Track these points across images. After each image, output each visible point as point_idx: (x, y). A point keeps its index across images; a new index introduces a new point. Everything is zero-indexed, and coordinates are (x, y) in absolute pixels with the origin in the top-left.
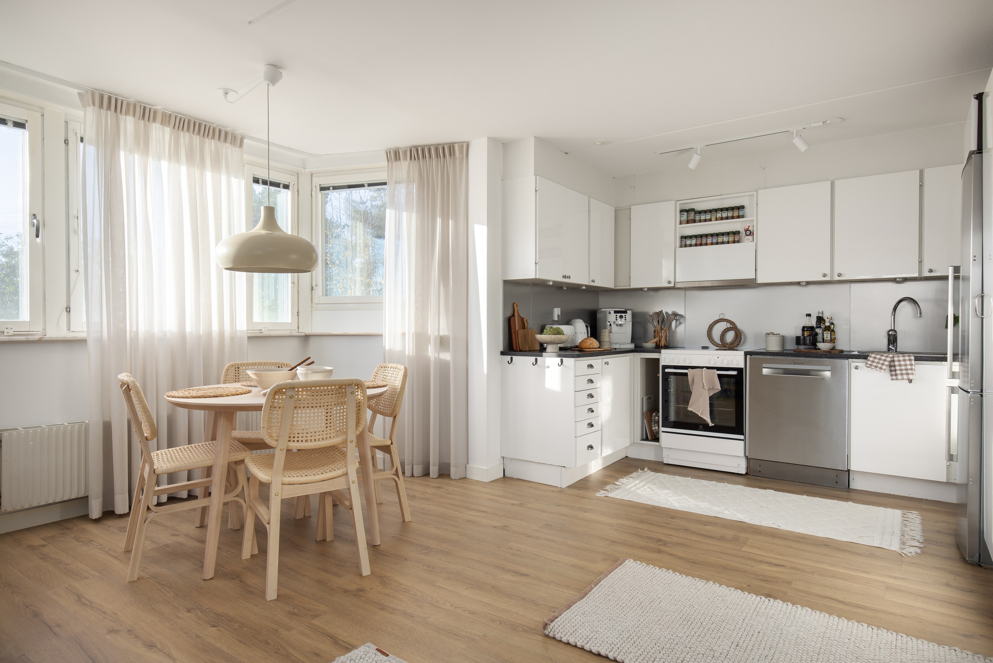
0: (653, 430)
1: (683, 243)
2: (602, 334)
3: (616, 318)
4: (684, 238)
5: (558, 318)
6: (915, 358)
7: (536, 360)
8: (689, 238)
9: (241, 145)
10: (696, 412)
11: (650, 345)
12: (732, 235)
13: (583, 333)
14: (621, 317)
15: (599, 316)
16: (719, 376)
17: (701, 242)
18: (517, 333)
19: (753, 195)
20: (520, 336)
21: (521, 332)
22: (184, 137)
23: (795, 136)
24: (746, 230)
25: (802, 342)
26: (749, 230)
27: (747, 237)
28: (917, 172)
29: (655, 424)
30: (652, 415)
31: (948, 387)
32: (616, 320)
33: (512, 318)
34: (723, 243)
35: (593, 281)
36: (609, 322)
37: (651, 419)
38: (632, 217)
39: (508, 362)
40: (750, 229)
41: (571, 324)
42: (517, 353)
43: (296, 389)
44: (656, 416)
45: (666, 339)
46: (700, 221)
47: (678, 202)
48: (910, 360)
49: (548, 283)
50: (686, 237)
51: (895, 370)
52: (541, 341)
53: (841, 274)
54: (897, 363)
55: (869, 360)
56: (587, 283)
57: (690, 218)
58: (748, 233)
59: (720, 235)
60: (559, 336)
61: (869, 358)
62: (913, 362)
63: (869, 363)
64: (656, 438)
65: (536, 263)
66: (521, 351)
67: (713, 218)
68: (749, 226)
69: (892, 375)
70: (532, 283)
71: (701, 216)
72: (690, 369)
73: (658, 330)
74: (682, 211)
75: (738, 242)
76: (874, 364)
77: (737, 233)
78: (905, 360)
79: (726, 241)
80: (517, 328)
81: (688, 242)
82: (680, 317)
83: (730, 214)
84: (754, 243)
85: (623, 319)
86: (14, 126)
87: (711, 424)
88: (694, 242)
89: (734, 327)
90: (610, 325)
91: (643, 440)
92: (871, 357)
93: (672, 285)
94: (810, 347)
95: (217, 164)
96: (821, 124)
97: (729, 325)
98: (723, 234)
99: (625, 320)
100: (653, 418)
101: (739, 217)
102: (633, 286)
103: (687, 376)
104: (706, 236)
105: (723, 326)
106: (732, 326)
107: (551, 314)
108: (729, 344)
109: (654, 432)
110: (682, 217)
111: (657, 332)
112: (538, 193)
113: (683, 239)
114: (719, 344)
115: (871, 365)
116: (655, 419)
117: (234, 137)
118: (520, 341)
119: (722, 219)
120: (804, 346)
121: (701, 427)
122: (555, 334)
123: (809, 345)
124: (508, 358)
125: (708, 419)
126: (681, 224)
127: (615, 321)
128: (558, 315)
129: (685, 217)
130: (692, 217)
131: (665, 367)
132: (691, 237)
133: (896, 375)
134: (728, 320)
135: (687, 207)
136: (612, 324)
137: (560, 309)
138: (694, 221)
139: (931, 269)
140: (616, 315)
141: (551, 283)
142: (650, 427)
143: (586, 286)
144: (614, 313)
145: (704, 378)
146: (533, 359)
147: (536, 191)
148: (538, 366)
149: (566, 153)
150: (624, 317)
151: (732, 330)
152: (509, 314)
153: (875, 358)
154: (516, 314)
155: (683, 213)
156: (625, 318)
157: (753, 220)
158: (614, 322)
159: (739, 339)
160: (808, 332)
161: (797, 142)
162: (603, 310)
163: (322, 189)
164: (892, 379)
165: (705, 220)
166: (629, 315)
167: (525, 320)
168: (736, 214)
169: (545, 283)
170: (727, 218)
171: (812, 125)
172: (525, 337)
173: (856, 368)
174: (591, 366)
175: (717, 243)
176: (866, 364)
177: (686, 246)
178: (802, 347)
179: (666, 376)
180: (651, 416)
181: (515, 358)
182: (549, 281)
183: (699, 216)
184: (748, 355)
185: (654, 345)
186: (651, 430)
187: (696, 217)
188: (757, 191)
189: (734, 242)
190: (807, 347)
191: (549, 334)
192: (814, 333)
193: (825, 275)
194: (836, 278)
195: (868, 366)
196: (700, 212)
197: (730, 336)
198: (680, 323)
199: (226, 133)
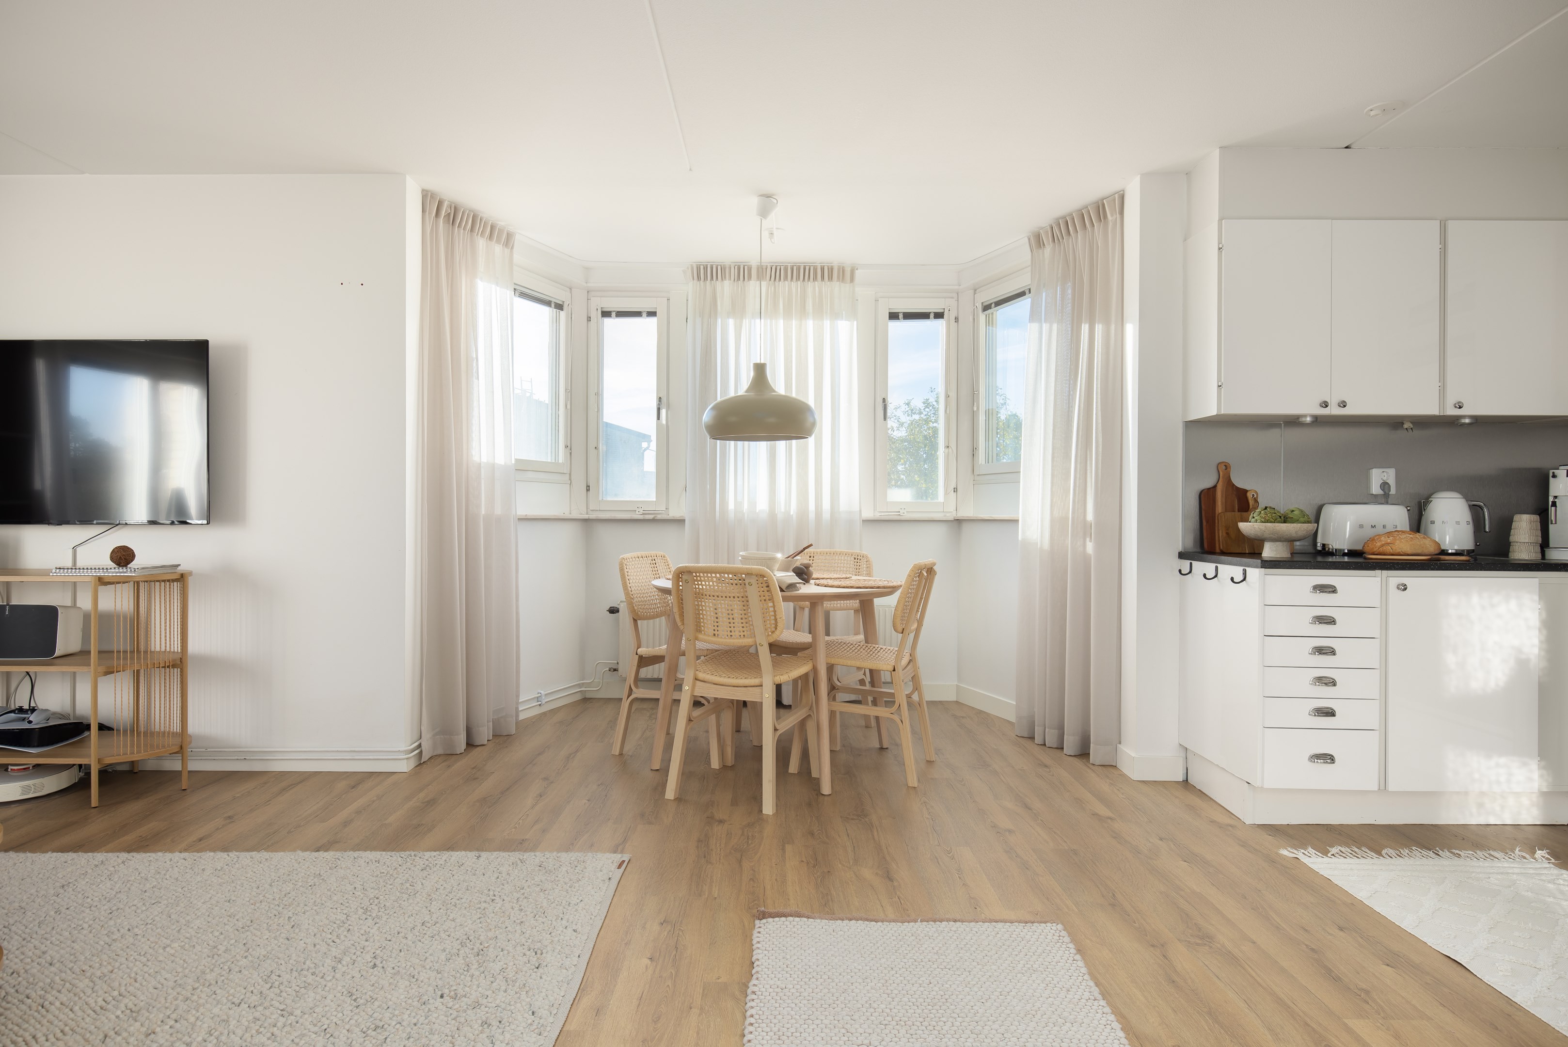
2: (1513, 525)
5: (1385, 490)
7: (1217, 569)
9: (852, 280)
18: (1215, 520)
20: (1222, 524)
21: (1227, 518)
22: (784, 287)
33: (1216, 490)
39: (1182, 572)
43: (694, 574)
65: (1219, 386)
80: (1220, 510)
86: (647, 316)
95: (819, 312)
117: (842, 270)
118: (1221, 534)
128: (1385, 484)
137: (1391, 471)
147: (1220, 249)
149: (1347, 147)
154: (1220, 484)
163: (986, 308)
167: (1250, 494)
174: (1328, 588)
199: (831, 270)
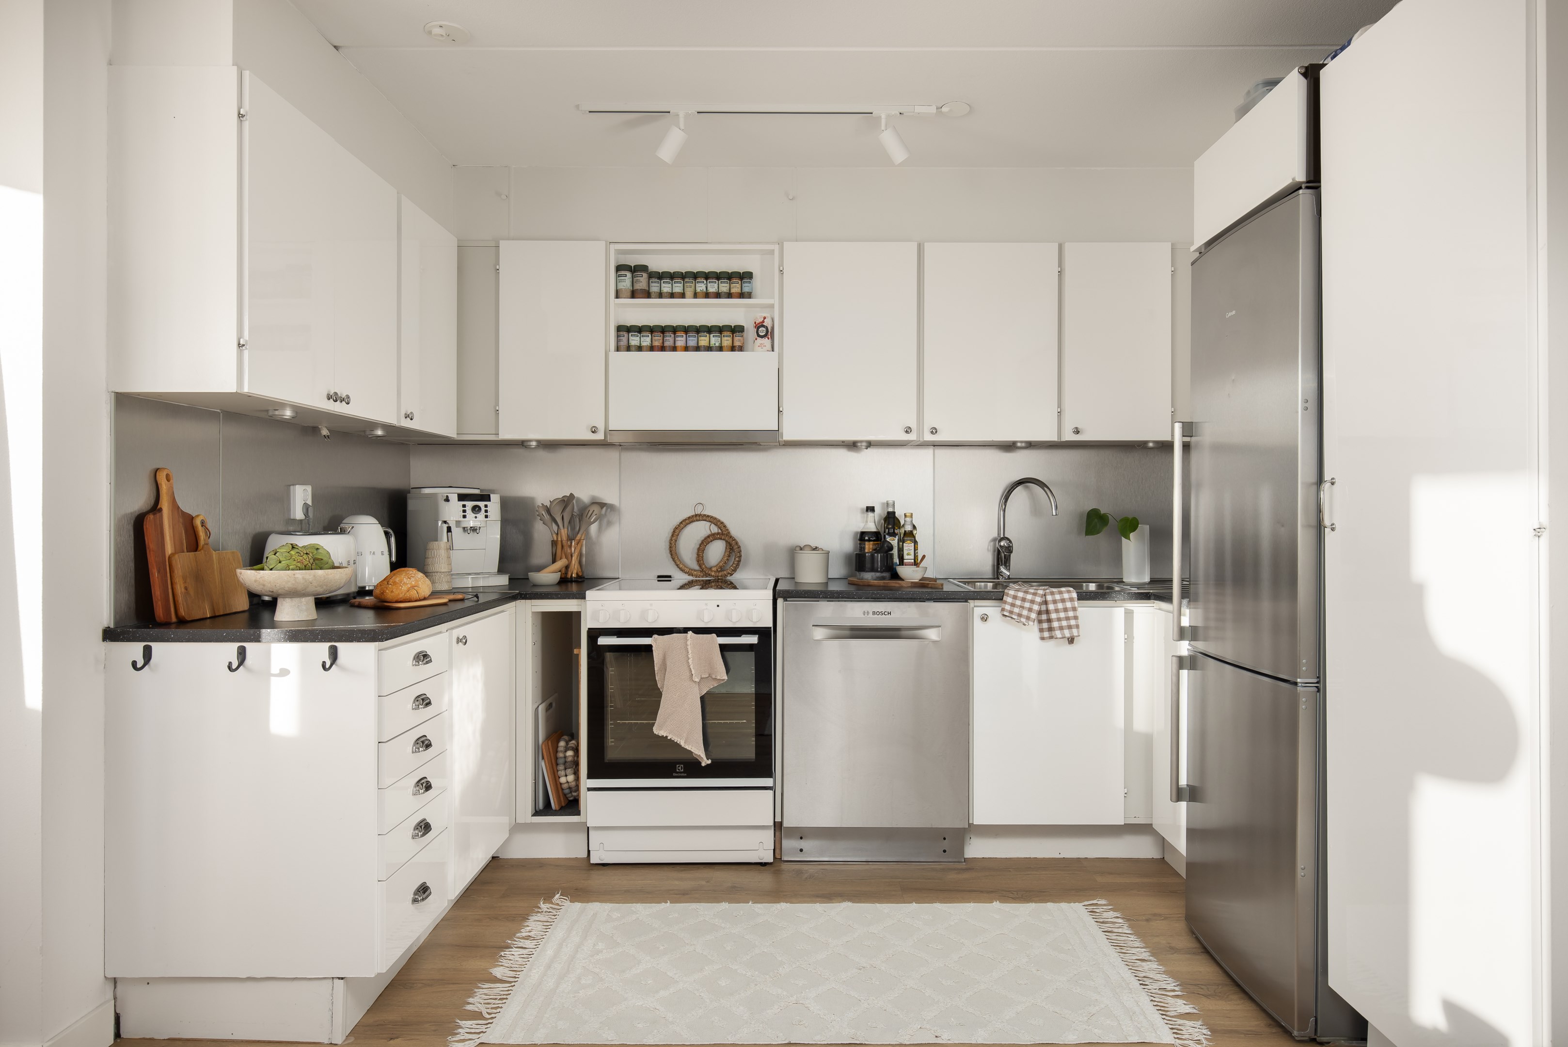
0: (561, 784)
1: (624, 343)
2: (429, 554)
3: (464, 511)
4: (623, 330)
5: (306, 514)
6: (1078, 596)
7: (242, 653)
8: (635, 332)
10: (676, 739)
11: (548, 576)
12: (729, 333)
13: (378, 554)
14: (476, 509)
15: (412, 505)
16: (723, 648)
17: (663, 343)
18: (168, 566)
19: (772, 252)
20: (178, 572)
21: (183, 562)
23: (883, 128)
24: (759, 326)
25: (868, 565)
26: (763, 326)
27: (760, 340)
28: (1056, 246)
29: (565, 769)
30: (558, 747)
31: (1174, 658)
32: (464, 517)
33: (151, 516)
34: (709, 349)
35: (409, 416)
36: (445, 522)
37: (557, 758)
38: (502, 267)
39: (134, 664)
40: (768, 323)
41: (343, 532)
42: (171, 632)
44: (567, 749)
45: (580, 563)
46: (660, 295)
47: (612, 246)
48: (1071, 600)
49: (277, 413)
50: (629, 329)
51: (1049, 621)
52: (256, 588)
53: (935, 429)
54: (1051, 607)
55: (1005, 602)
56: (392, 419)
57: (638, 286)
58: (762, 331)
59: (704, 332)
60: (320, 572)
61: (1005, 598)
62: (1076, 604)
63: (1008, 607)
64: (571, 805)
65: (240, 346)
66: (182, 622)
67: (689, 292)
68: (765, 318)
69: (1041, 630)
70: (223, 411)
71: (663, 285)
72: (655, 636)
73: (562, 541)
74: (619, 268)
75: (741, 349)
76: (1016, 610)
77: (736, 330)
78: (1063, 601)
79: (717, 345)
80: (169, 549)
81: (635, 341)
82: (609, 510)
83: (724, 287)
84: (775, 354)
85: (482, 514)
87: (705, 762)
88: (646, 341)
89: (723, 533)
90: (449, 530)
91: (537, 813)
92: (1008, 595)
93: (600, 436)
94: (884, 574)
96: (933, 109)
97: (715, 529)
98: (709, 330)
99: (486, 517)
100: (561, 755)
101: (742, 295)
102: (505, 435)
103: (651, 651)
104: (674, 330)
105: (701, 529)
106: (720, 531)
107: (284, 499)
108: (714, 569)
109: (562, 789)
110: (621, 281)
111: (559, 546)
112: (246, 125)
113: (621, 333)
114: (695, 570)
115: (1011, 612)
116: (565, 757)
118: (180, 589)
119: (707, 295)
120: (873, 574)
121: (680, 768)
122: (306, 568)
123: (881, 572)
124: (135, 650)
125: (698, 750)
126: (617, 296)
127: (462, 519)
128: (306, 507)
129: (626, 283)
130: (642, 282)
131: (594, 634)
132: (640, 330)
133: (1050, 629)
134: (712, 517)
135: (633, 261)
136: (453, 529)
137: (309, 488)
138: (648, 295)
139: (1076, 428)
140: (464, 506)
141: (288, 413)
142: (555, 778)
143: (386, 427)
144: (459, 500)
145: (690, 656)
146: (228, 650)
147: (240, 116)
148: (249, 670)
149: (335, 47)
150: (483, 509)
151: (721, 539)
152: (139, 501)
153: (1015, 597)
154: (165, 505)
155: (623, 273)
156: (486, 511)
157: (772, 306)
158: (458, 523)
159: (737, 559)
160: (871, 543)
161: (889, 140)
162: (427, 491)
164: (1042, 638)
165: (672, 295)
166: (494, 506)
167: (198, 522)
168: (736, 288)
169: (267, 411)
170: (718, 295)
171: (918, 109)
172: (198, 577)
173: (984, 618)
174: (423, 657)
175: (697, 349)
176: (1003, 610)
177: (629, 348)
178: (868, 576)
179: (596, 653)
180: (556, 751)
181: (157, 648)
182: (282, 405)
183: (659, 285)
184: (781, 597)
185: (556, 577)
186: (556, 784)
187: (652, 285)
188: (781, 244)
189: (733, 349)
190: (878, 574)
191: (287, 568)
192: (887, 546)
193: (908, 430)
194: (929, 437)
195: (1007, 614)
196: (661, 276)
197: (716, 552)
198: (609, 523)
